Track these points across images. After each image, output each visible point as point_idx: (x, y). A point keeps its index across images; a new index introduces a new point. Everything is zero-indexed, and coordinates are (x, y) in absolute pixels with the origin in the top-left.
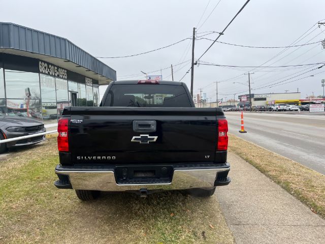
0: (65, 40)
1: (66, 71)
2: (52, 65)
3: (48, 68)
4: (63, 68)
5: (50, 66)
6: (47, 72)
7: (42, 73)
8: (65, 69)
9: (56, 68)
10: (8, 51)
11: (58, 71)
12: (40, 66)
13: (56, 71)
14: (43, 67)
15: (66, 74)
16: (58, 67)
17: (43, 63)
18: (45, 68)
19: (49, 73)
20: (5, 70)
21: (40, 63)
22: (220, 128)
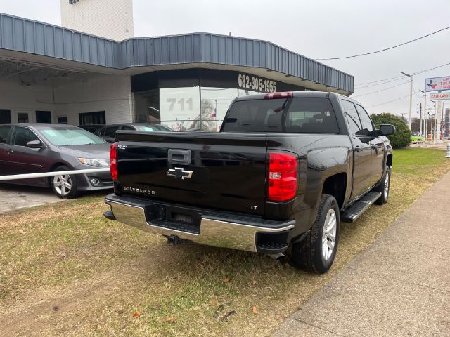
0: (265, 43)
1: (275, 83)
2: (256, 76)
3: (250, 81)
4: (270, 80)
5: (253, 79)
6: (248, 87)
7: (242, 88)
8: (273, 81)
9: (261, 80)
10: (203, 66)
11: (263, 83)
12: (240, 80)
13: (261, 84)
14: (244, 81)
15: (275, 87)
16: (264, 79)
17: (244, 76)
18: (246, 81)
19: (251, 87)
20: (202, 88)
21: (240, 75)
22: (271, 166)
